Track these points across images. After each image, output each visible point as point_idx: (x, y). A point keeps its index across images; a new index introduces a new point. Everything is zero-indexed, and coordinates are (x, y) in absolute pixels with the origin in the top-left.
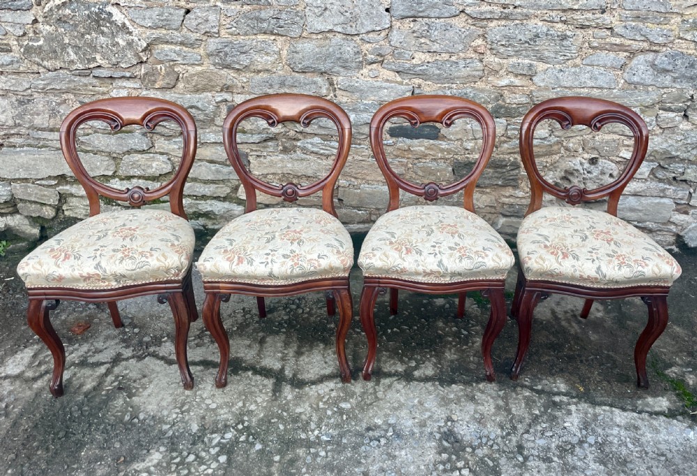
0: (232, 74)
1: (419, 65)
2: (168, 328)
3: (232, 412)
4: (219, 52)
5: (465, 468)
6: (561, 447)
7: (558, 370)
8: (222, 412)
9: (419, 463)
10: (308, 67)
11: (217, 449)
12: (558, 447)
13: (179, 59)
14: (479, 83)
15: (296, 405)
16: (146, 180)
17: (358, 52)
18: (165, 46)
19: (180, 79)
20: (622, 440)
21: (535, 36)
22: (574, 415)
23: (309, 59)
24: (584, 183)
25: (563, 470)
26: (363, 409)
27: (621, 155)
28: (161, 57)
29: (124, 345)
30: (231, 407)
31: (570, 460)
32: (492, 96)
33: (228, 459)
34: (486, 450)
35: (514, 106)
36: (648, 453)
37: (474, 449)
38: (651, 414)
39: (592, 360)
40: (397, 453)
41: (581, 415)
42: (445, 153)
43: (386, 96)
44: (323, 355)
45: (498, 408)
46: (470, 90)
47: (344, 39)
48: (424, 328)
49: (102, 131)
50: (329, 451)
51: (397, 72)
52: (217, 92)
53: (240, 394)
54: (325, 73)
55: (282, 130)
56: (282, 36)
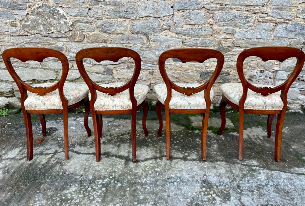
0: (107, 35)
1: (185, 30)
2: (78, 141)
3: (107, 172)
4: (102, 26)
5: (213, 194)
6: (257, 186)
7: (253, 157)
8: (103, 171)
9: (192, 192)
10: (139, 32)
11: (101, 185)
12: (256, 186)
13: (85, 29)
14: (211, 38)
15: (136, 169)
16: (69, 81)
17: (160, 25)
18: (80, 24)
19: (85, 38)
20: (285, 184)
21: (235, 17)
22: (262, 174)
23: (139, 28)
24: (258, 81)
25: (259, 195)
26: (166, 171)
27: (274, 68)
28: (78, 28)
29: (59, 147)
30: (106, 170)
31: (262, 191)
32: (217, 43)
33: (106, 189)
34: (223, 187)
35: (227, 47)
36: (298, 189)
37: (217, 187)
38: (298, 174)
39: (268, 153)
40: (182, 188)
41: (265, 174)
42: (197, 68)
43: (171, 43)
44: (146, 151)
45: (227, 171)
46: (207, 40)
47: (154, 20)
48: (190, 141)
49: (52, 60)
50: (151, 187)
51: (176, 33)
52: (100, 43)
53: (110, 165)
54: (146, 34)
55: (127, 59)
56: (128, 19)
